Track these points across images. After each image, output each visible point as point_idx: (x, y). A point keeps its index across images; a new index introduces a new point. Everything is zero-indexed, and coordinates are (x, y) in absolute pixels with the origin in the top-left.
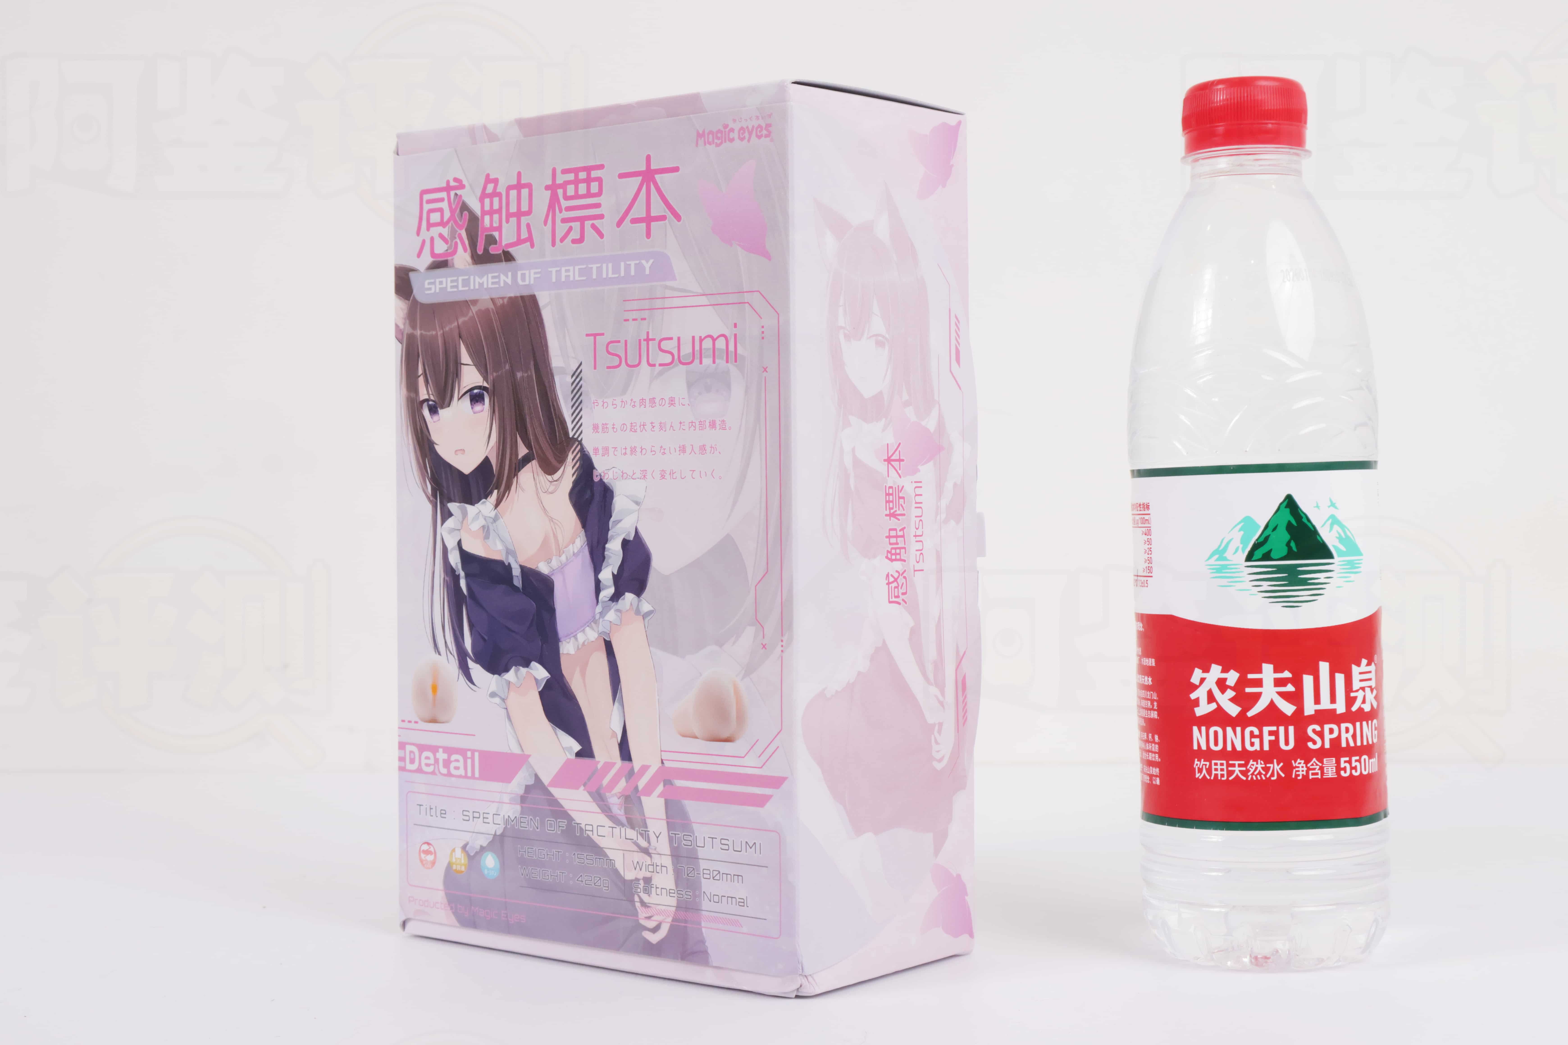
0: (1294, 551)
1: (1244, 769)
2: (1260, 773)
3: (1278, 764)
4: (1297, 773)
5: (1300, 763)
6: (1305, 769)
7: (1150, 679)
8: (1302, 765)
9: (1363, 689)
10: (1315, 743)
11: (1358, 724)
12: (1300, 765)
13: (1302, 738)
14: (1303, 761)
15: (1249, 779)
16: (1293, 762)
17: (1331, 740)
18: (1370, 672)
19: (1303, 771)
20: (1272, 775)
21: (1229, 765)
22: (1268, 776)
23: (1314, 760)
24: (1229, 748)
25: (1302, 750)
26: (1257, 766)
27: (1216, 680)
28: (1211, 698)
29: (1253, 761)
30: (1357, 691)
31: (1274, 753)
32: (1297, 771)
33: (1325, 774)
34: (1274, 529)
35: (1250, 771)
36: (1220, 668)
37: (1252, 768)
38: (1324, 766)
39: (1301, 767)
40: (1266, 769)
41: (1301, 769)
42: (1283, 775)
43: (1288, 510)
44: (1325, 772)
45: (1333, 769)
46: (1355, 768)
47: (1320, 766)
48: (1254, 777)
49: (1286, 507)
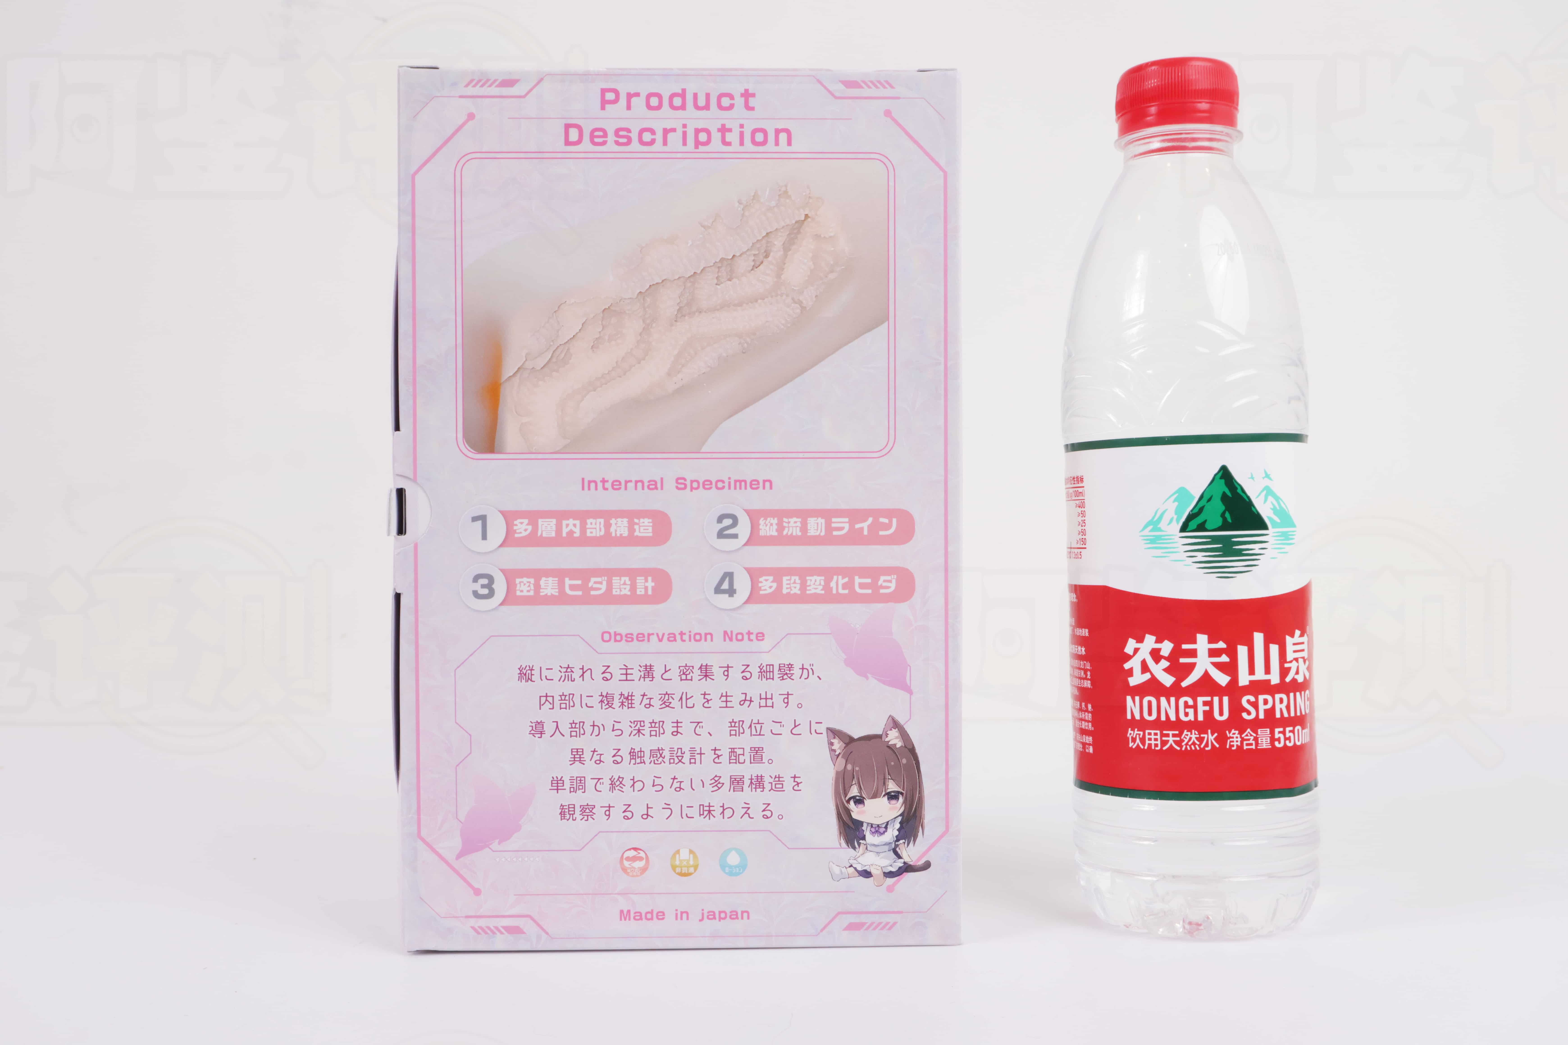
0: (1229, 522)
1: (1178, 739)
2: (1194, 744)
3: (1212, 735)
4: (1232, 743)
5: (1234, 734)
6: (1239, 739)
7: (1083, 649)
8: (1236, 735)
9: (1296, 660)
10: (1249, 713)
11: (1292, 695)
13: (1236, 709)
14: (1237, 732)
15: (1183, 749)
16: (1227, 732)
17: (1266, 711)
18: (1303, 643)
19: (1237, 741)
20: (1207, 745)
21: (1162, 735)
22: (1202, 746)
23: (1249, 730)
24: (1163, 718)
25: (1236, 721)
26: (1191, 736)
27: (1150, 650)
28: (1145, 668)
29: (1187, 732)
30: (1291, 662)
31: (1209, 723)
32: (1231, 742)
33: (1259, 745)
34: (1209, 500)
35: (1184, 741)
36: (1154, 638)
37: (1186, 738)
38: (1258, 736)
39: (1235, 738)
40: (1201, 740)
41: (1235, 740)
42: (1217, 746)
43: (1223, 481)
44: (1260, 742)
45: (1267, 739)
46: (1289, 739)
47: (1254, 737)
48: (1188, 747)
49: (1221, 478)
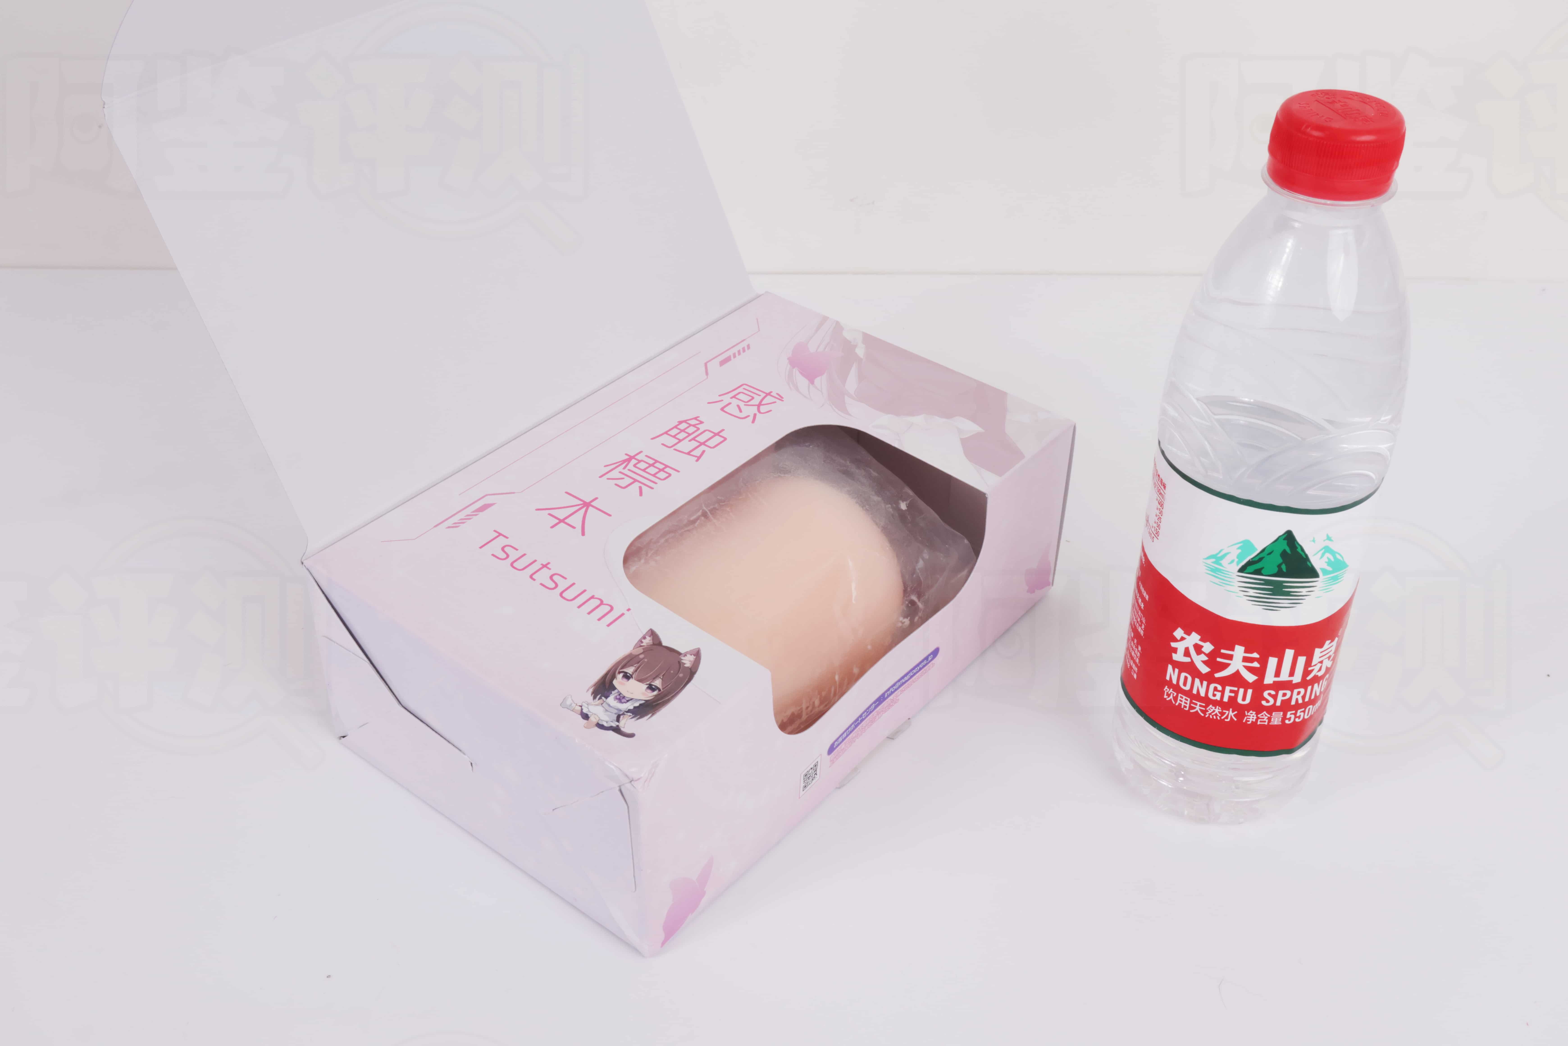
0: (1284, 572)
1: (1204, 709)
2: (1216, 715)
3: (1233, 712)
5: (1251, 714)
6: (1255, 718)
8: (1253, 715)
9: (1320, 665)
10: (1268, 701)
11: (1309, 688)
12: (1252, 715)
13: (1258, 697)
14: (1254, 713)
15: (1207, 716)
16: (1246, 712)
17: (1283, 700)
18: (1330, 650)
19: (1253, 719)
20: (1227, 718)
21: (1191, 702)
22: (1222, 718)
23: (1265, 713)
24: (1195, 692)
25: (1256, 705)
26: (1215, 709)
27: (1194, 643)
28: (1187, 653)
29: (1212, 706)
30: (1314, 668)
31: (1232, 704)
32: (1248, 718)
33: (1271, 722)
34: (1270, 554)
35: (1208, 711)
36: (1199, 637)
37: (1210, 709)
38: (1272, 716)
40: (1222, 713)
41: (1251, 717)
42: (1235, 720)
43: (1286, 542)
44: (1272, 720)
45: (1279, 718)
46: (1299, 717)
47: (1269, 717)
48: (1211, 716)
49: (1284, 539)
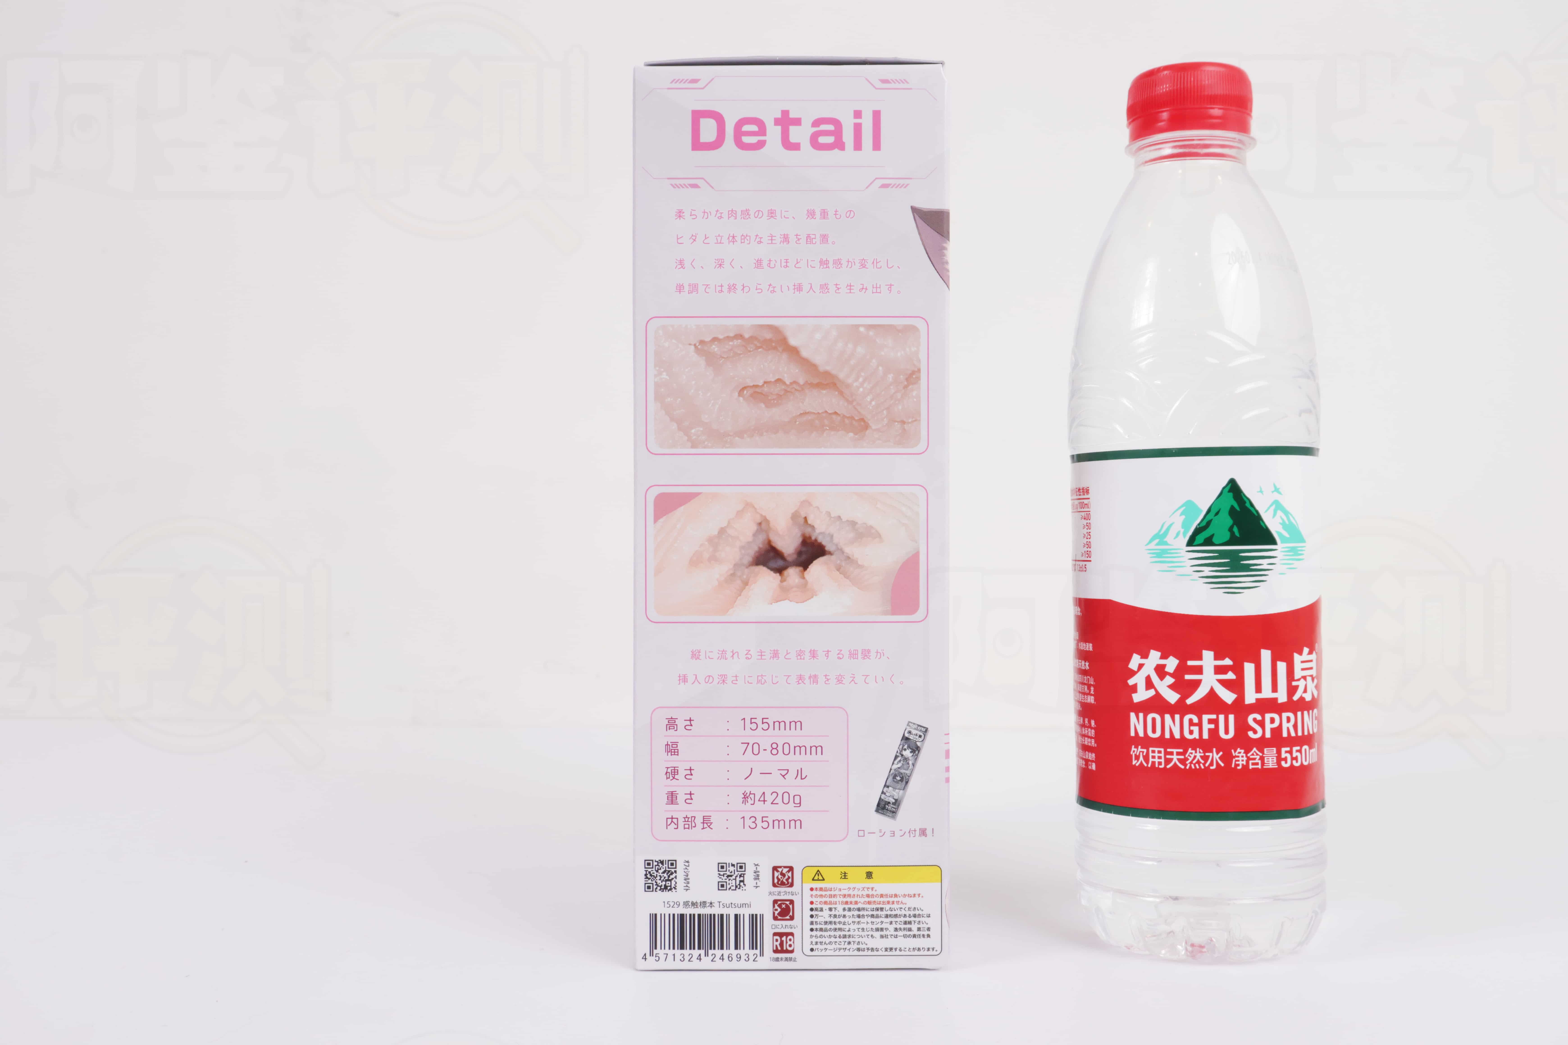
0: (1237, 537)
1: (1182, 757)
2: (1198, 762)
3: (1217, 753)
4: (1237, 763)
5: (1240, 753)
6: (1245, 759)
7: (1087, 664)
8: (1242, 754)
9: (1304, 678)
10: (1255, 732)
11: (1299, 714)
12: (1240, 755)
13: (1242, 728)
14: (1243, 751)
15: (1188, 767)
16: (1233, 751)
17: (1272, 730)
18: (1312, 661)
19: (1243, 761)
20: (1211, 764)
21: (1166, 753)
22: (1207, 765)
23: (1255, 749)
24: (1167, 736)
25: (1242, 739)
26: (1196, 754)
27: (1155, 666)
28: (1149, 684)
29: (1192, 750)
30: (1299, 680)
31: (1214, 741)
32: (1236, 761)
33: (1265, 765)
34: (1217, 514)
35: (1188, 759)
36: (1159, 654)
37: (1190, 757)
38: (1264, 755)
39: (1240, 757)
40: (1205, 758)
41: (1240, 759)
42: (1222, 765)
43: (1231, 494)
44: (1266, 762)
45: (1273, 759)
46: (1296, 759)
47: (1260, 756)
48: (1193, 766)
49: (1229, 492)
